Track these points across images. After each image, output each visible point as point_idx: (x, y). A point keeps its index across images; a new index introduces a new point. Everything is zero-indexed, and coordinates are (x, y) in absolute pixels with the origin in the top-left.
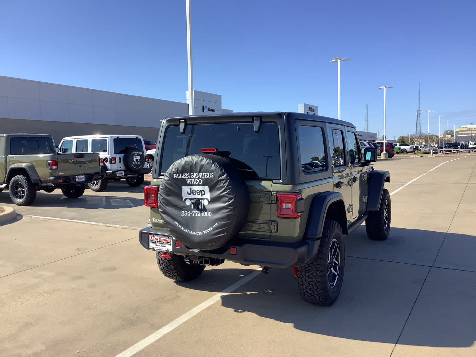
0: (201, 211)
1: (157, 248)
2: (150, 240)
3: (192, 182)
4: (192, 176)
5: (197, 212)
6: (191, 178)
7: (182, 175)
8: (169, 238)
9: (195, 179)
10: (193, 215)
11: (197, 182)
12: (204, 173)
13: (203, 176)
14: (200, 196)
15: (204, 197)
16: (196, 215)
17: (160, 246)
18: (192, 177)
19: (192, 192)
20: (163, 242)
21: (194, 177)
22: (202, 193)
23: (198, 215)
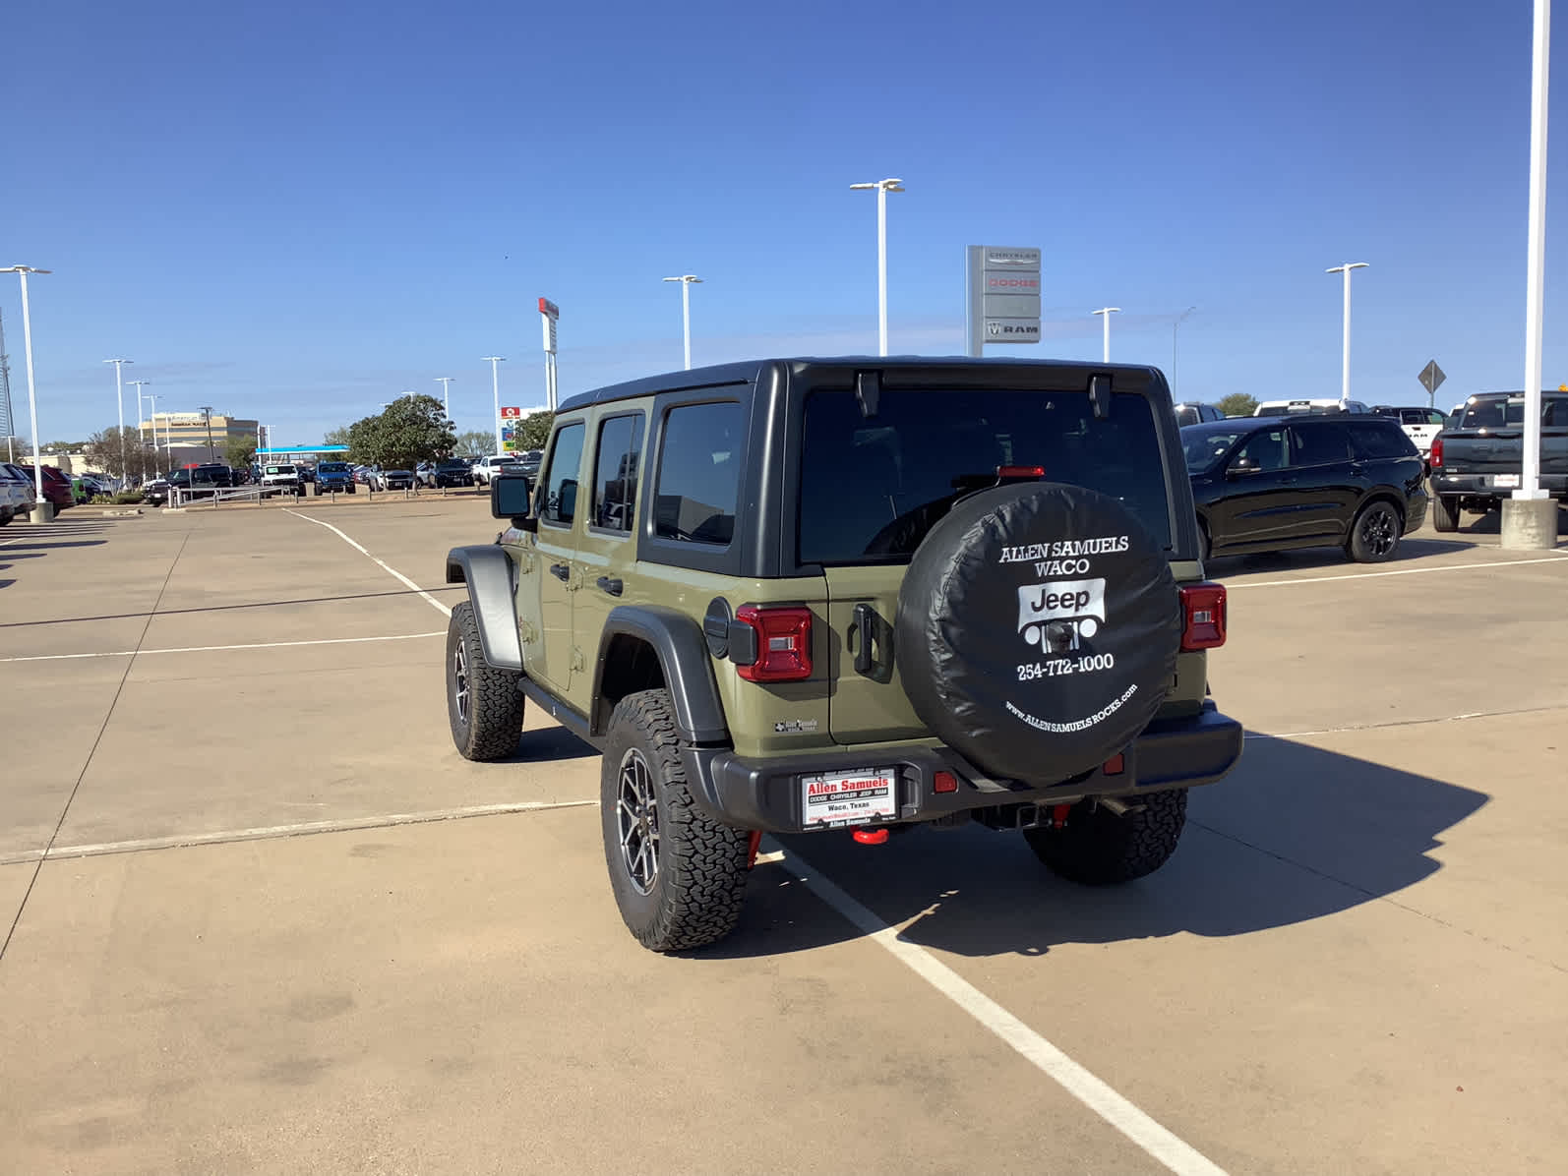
0: (1074, 657)
1: (836, 816)
2: (808, 796)
3: (1049, 571)
4: (1056, 552)
5: (1061, 661)
6: (1050, 558)
7: (1026, 551)
8: (882, 772)
9: (1062, 559)
10: (1051, 674)
11: (1069, 567)
12: (1098, 540)
13: (1094, 549)
14: (1070, 613)
15: (1083, 612)
16: (1059, 673)
17: (844, 807)
18: (1054, 554)
19: (1047, 601)
20: (859, 793)
21: (1064, 554)
22: (1080, 599)
23: (1065, 672)
